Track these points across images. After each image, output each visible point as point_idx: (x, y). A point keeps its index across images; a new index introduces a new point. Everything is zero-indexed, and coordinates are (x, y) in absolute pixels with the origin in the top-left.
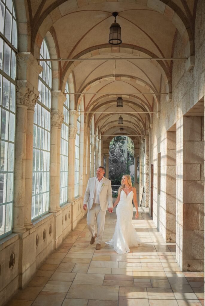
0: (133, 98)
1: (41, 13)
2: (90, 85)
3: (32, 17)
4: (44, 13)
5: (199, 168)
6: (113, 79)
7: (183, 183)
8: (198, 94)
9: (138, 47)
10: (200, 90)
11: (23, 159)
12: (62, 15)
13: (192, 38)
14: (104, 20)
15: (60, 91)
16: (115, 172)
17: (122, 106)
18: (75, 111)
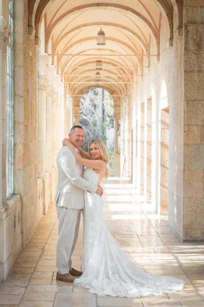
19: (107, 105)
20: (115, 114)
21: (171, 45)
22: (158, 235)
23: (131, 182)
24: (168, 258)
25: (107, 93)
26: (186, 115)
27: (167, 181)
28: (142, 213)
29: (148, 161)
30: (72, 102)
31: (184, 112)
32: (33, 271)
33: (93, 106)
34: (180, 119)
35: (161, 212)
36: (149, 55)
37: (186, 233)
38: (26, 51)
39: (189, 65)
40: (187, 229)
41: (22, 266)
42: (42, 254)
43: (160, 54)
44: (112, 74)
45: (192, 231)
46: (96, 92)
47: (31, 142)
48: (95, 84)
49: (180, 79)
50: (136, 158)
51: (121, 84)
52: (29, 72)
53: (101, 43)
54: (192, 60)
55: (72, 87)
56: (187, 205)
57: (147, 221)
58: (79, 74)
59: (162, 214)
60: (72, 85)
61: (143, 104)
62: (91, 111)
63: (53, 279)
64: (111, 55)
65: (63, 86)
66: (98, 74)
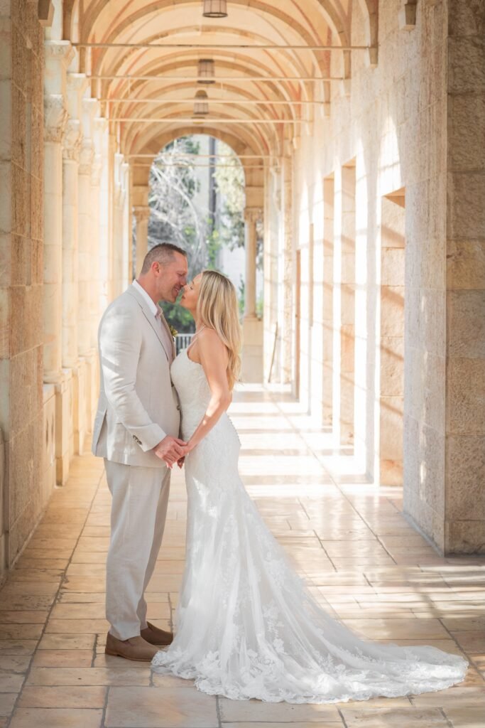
19: (225, 182)
20: (247, 207)
21: (411, 20)
22: (375, 538)
23: (294, 396)
24: (405, 598)
25: (224, 149)
26: (452, 211)
27: (398, 394)
28: (328, 479)
29: (344, 338)
30: (127, 174)
31: (448, 203)
32: (41, 633)
33: (186, 185)
34: (435, 221)
35: (381, 478)
36: (347, 45)
37: (451, 532)
38: (17, 36)
39: (461, 76)
40: (456, 520)
41: (8, 618)
42: (61, 587)
43: (380, 43)
44: (241, 97)
45: (469, 527)
46: (195, 146)
47: (29, 284)
48: (194, 123)
49: (435, 114)
50: (310, 329)
51: (267, 124)
52: (23, 93)
53: (214, 11)
54: (468, 62)
55: (130, 132)
56: (456, 455)
57: (341, 502)
58: (148, 97)
59: (383, 484)
60: (128, 127)
61: (329, 181)
62: (180, 199)
63: (97, 652)
64: (243, 46)
65: (107, 130)
66: (202, 95)
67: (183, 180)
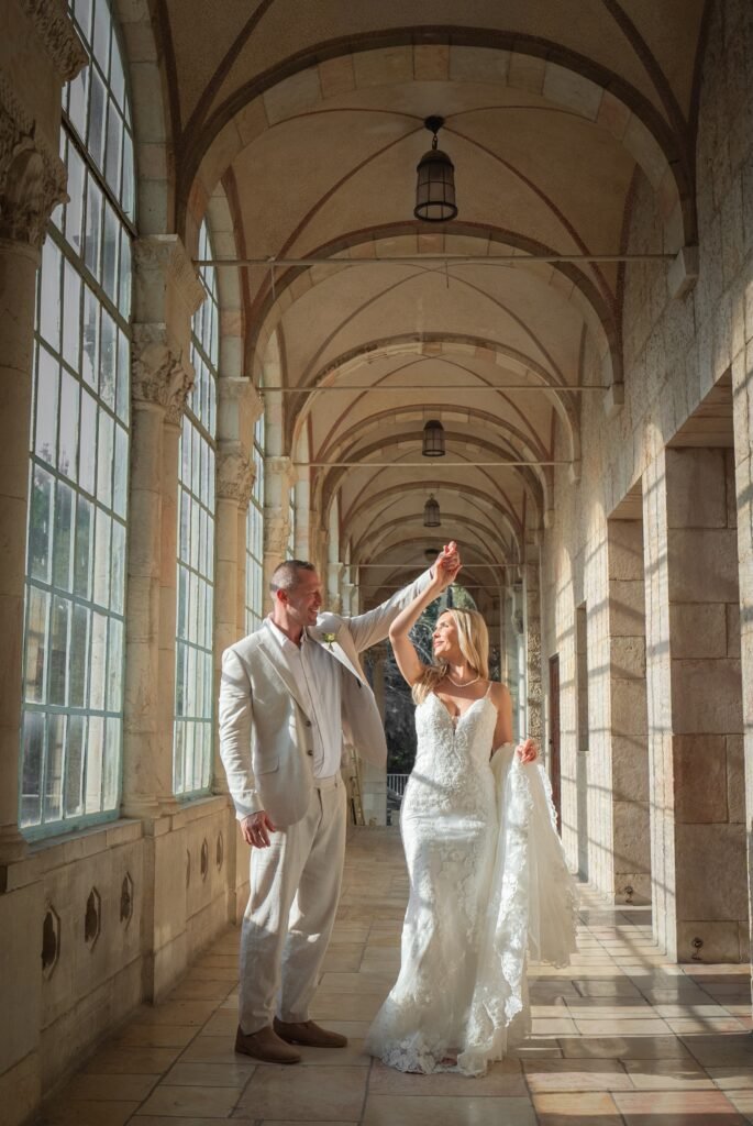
0: (480, 421)
1: (210, 113)
2: (334, 372)
3: (180, 125)
4: (216, 113)
5: (720, 618)
6: (414, 350)
7: (672, 668)
8: (713, 363)
9: (508, 232)
10: (719, 347)
11: (152, 578)
12: (272, 121)
13: (688, 192)
14: (395, 142)
15: (247, 379)
16: (404, 724)
17: (443, 453)
18: (284, 458)
67: (424, 640)
